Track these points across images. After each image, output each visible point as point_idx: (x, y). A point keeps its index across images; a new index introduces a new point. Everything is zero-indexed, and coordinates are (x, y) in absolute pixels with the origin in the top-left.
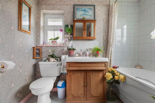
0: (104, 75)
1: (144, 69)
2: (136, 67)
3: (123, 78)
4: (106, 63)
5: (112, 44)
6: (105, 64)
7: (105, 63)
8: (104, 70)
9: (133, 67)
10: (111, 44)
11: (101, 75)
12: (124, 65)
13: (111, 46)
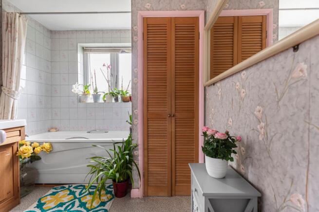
0: (14, 152)
1: (61, 131)
2: (49, 131)
3: (49, 146)
4: (22, 130)
5: (14, 91)
6: (20, 131)
7: (20, 129)
8: (15, 143)
9: (45, 132)
10: (13, 93)
11: (8, 154)
12: (32, 131)
13: (12, 96)
